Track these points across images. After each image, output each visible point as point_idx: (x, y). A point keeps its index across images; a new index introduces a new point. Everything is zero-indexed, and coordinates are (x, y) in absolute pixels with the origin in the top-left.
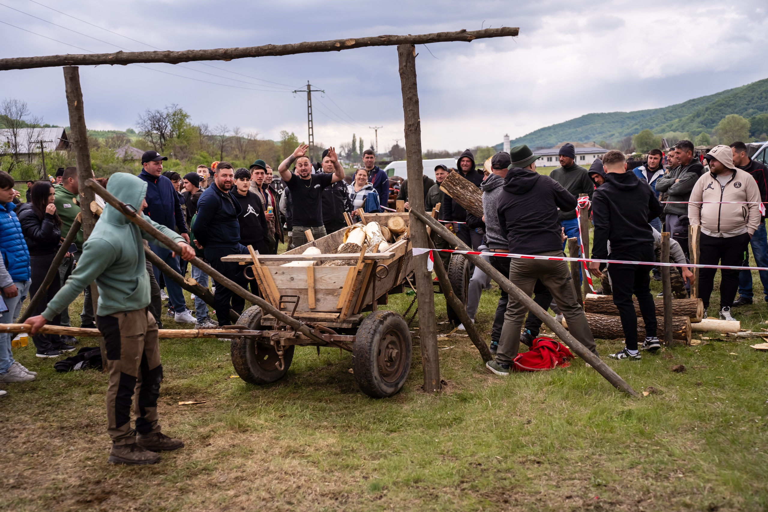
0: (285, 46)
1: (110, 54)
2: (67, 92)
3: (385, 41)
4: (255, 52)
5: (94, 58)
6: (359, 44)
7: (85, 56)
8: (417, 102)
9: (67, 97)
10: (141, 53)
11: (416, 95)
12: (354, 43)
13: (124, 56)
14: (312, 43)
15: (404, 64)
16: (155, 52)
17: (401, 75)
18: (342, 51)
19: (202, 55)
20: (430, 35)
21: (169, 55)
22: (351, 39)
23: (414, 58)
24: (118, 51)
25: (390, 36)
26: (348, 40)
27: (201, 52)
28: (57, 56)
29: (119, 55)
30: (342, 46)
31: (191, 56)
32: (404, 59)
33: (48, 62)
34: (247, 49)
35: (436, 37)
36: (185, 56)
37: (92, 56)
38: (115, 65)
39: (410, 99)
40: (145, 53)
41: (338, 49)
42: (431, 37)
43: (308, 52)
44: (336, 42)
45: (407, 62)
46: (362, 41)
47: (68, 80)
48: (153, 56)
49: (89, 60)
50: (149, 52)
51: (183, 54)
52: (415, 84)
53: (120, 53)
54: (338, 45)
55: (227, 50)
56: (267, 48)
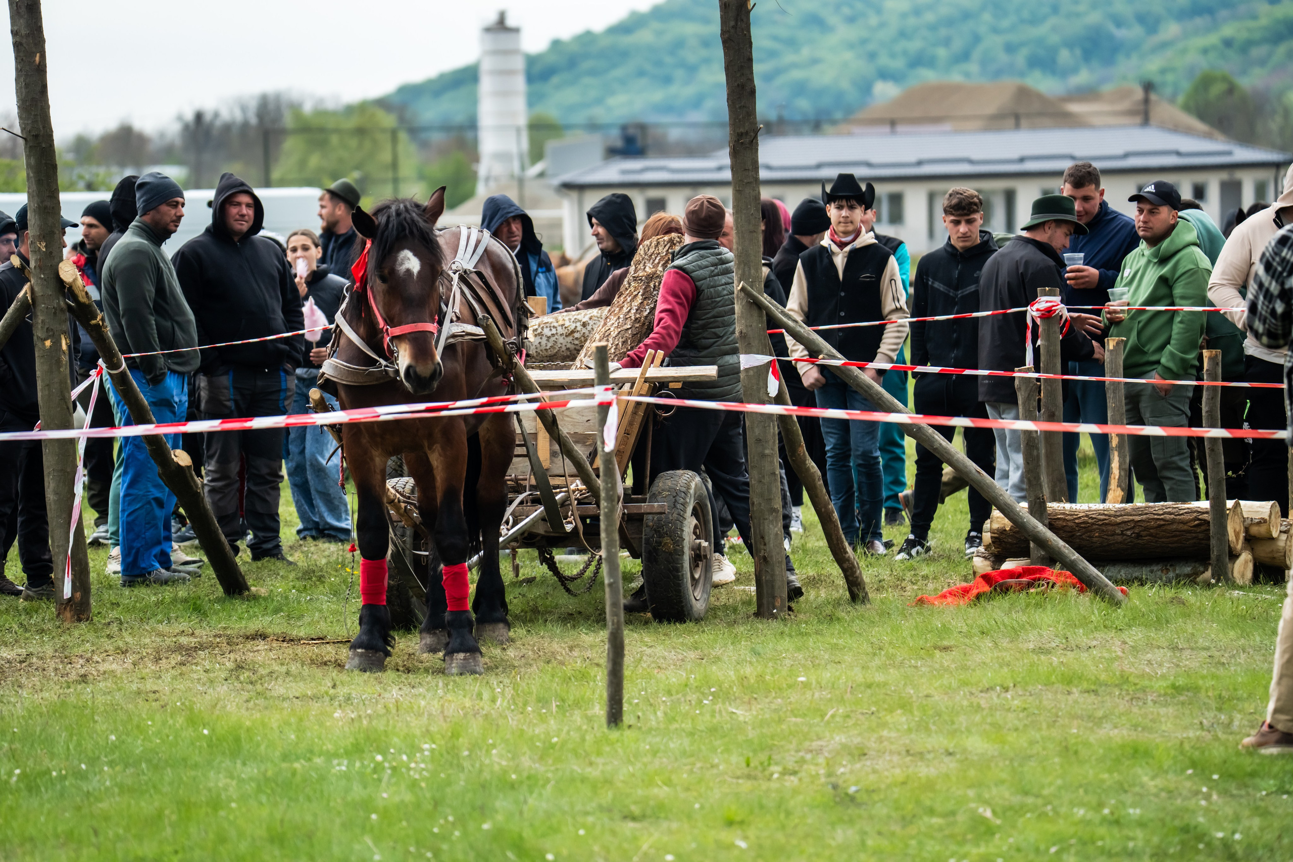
8: (752, 92)
11: (751, 80)
17: (724, 43)
47: (23, 10)
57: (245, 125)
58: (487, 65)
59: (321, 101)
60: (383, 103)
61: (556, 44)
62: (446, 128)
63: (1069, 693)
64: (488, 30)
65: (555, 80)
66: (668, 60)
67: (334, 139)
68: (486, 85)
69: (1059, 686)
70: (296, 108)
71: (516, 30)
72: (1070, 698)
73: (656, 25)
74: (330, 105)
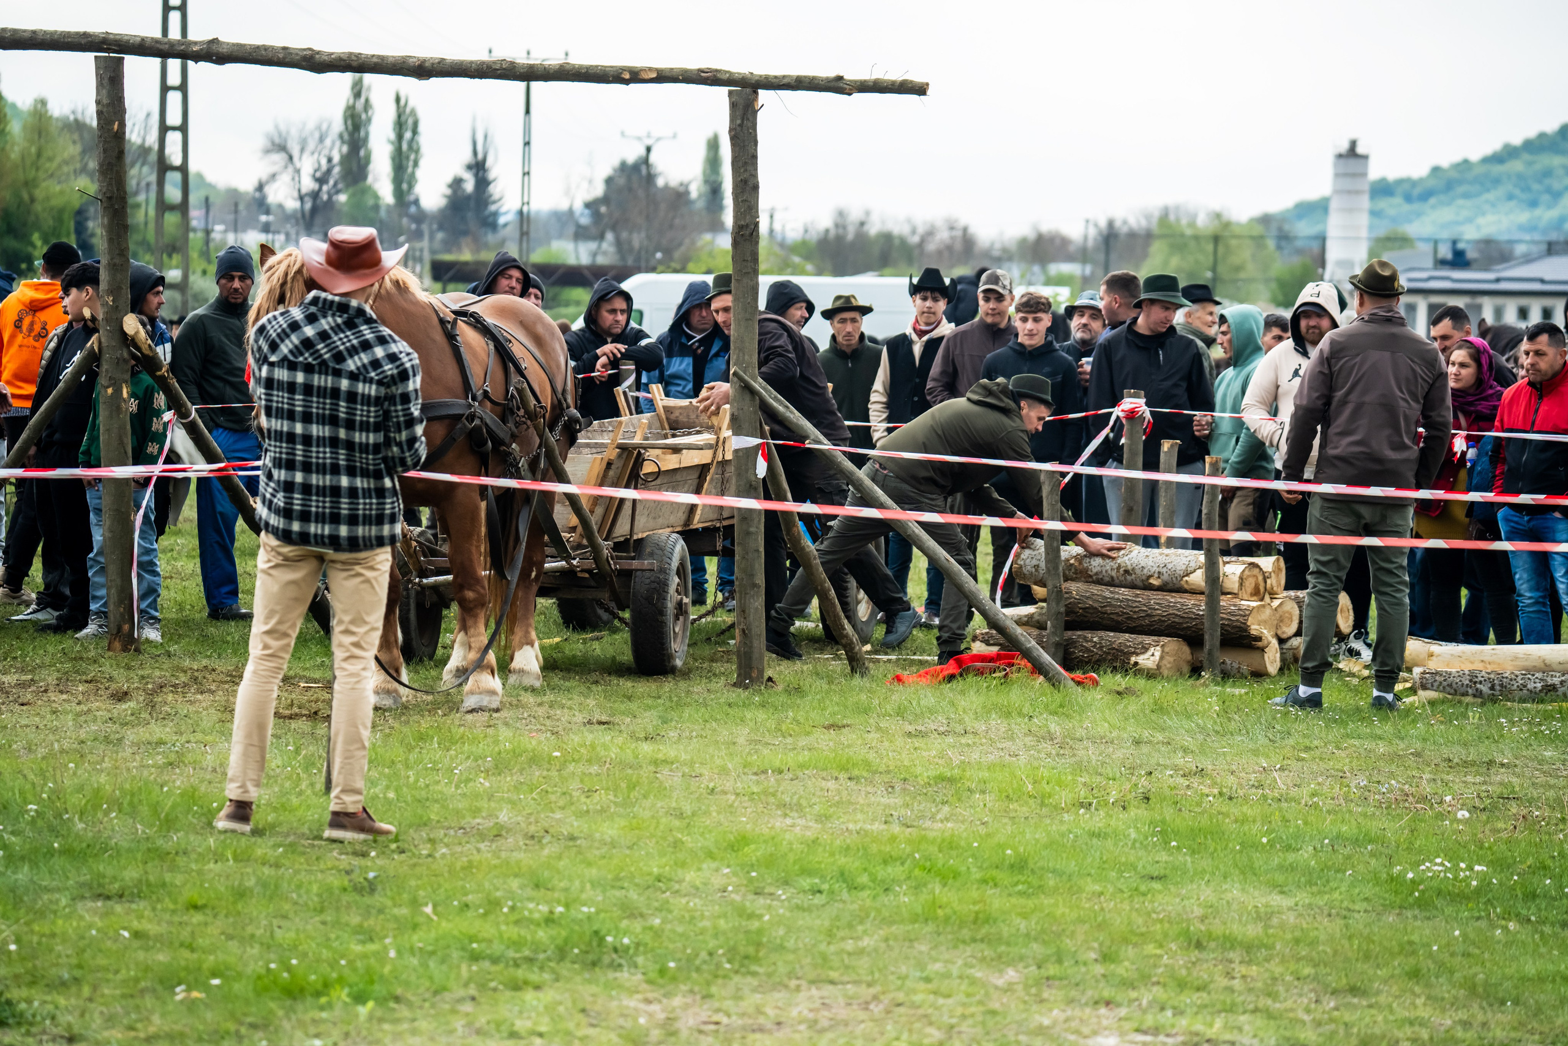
0: (532, 66)
1: (196, 43)
2: (97, 102)
3: (708, 78)
4: (477, 70)
5: (159, 46)
6: (663, 77)
7: (140, 38)
8: (756, 188)
9: (98, 112)
10: (258, 47)
11: (755, 176)
12: (654, 75)
13: (224, 50)
14: (581, 67)
15: (738, 122)
16: (285, 48)
17: (732, 139)
18: (632, 85)
19: (376, 64)
20: (784, 77)
21: (312, 57)
22: (650, 69)
23: (755, 112)
24: (210, 38)
25: (717, 71)
26: (643, 70)
27: (375, 60)
28: (86, 34)
29: (214, 47)
30: (634, 76)
31: (354, 64)
32: (738, 113)
33: (67, 42)
34: (462, 63)
35: (793, 83)
36: (342, 63)
37: (157, 42)
38: (200, 64)
39: (745, 181)
40: (266, 48)
41: (626, 82)
42: (785, 81)
43: (573, 81)
44: (623, 69)
45: (742, 119)
46: (668, 74)
47: (104, 80)
48: (281, 56)
49: (148, 47)
50: (273, 47)
51: (340, 59)
52: (755, 157)
53: (215, 41)
54: (627, 76)
55: (425, 61)
56: (498, 66)
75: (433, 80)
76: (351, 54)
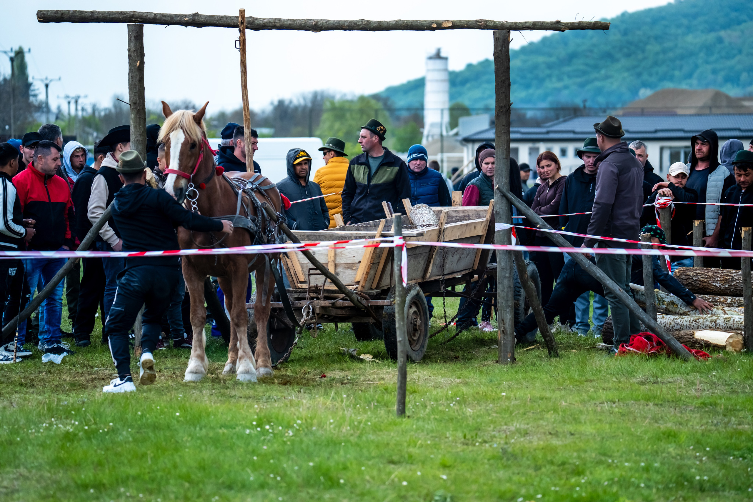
0: (380, 22)
1: (186, 16)
2: (129, 50)
3: (482, 25)
4: (347, 26)
5: (166, 19)
6: (456, 26)
7: (155, 14)
8: (509, 85)
9: (130, 56)
10: (222, 17)
11: (508, 79)
12: (450, 25)
13: (203, 20)
14: (408, 21)
15: (500, 49)
17: (495, 58)
18: (436, 31)
19: (290, 24)
20: (526, 23)
21: (253, 22)
22: (448, 21)
24: (194, 13)
25: (486, 21)
26: (444, 22)
27: (289, 22)
28: (122, 13)
29: (196, 18)
30: (438, 26)
31: (278, 25)
32: (500, 44)
33: (112, 18)
34: (339, 22)
35: (531, 26)
36: (271, 24)
37: (164, 15)
38: (189, 27)
39: (504, 82)
40: (226, 17)
41: (433, 29)
42: (527, 25)
43: (403, 30)
44: (433, 22)
45: (502, 47)
46: (459, 24)
47: (133, 38)
48: (235, 21)
49: (160, 19)
50: (230, 17)
51: (270, 22)
52: (509, 68)
53: (196, 14)
54: (435, 26)
55: (318, 21)
56: (360, 23)
57: (305, 107)
58: (430, 77)
59: (345, 95)
60: (376, 97)
61: (470, 66)
62: (408, 109)
63: (647, 405)
64: (430, 58)
65: (468, 85)
66: (529, 76)
67: (348, 115)
68: (429, 87)
69: (642, 402)
70: (331, 98)
71: (446, 59)
72: (647, 408)
73: (523, 57)
74: (349, 97)
75: (322, 32)
76: (275, 19)
